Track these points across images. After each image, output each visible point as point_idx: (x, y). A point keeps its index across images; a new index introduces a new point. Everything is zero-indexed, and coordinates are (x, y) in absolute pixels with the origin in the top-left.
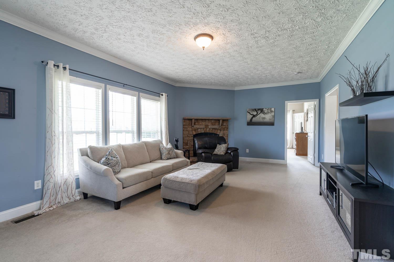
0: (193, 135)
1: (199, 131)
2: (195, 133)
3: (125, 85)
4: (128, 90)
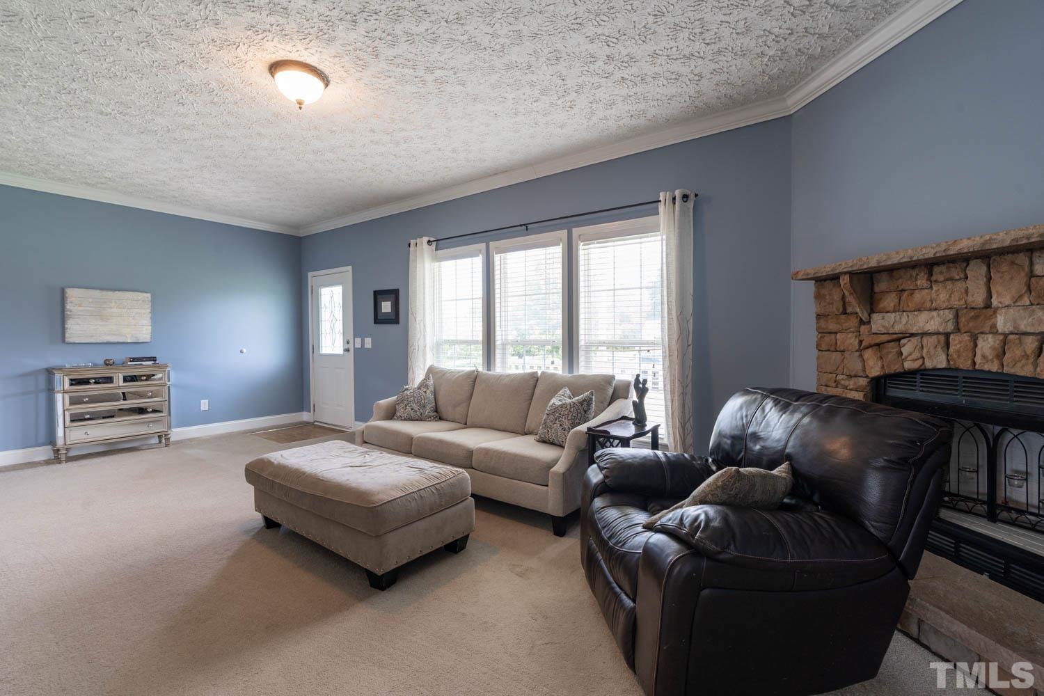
0: (863, 382)
1: (905, 351)
2: (875, 370)
3: (529, 226)
4: (552, 233)
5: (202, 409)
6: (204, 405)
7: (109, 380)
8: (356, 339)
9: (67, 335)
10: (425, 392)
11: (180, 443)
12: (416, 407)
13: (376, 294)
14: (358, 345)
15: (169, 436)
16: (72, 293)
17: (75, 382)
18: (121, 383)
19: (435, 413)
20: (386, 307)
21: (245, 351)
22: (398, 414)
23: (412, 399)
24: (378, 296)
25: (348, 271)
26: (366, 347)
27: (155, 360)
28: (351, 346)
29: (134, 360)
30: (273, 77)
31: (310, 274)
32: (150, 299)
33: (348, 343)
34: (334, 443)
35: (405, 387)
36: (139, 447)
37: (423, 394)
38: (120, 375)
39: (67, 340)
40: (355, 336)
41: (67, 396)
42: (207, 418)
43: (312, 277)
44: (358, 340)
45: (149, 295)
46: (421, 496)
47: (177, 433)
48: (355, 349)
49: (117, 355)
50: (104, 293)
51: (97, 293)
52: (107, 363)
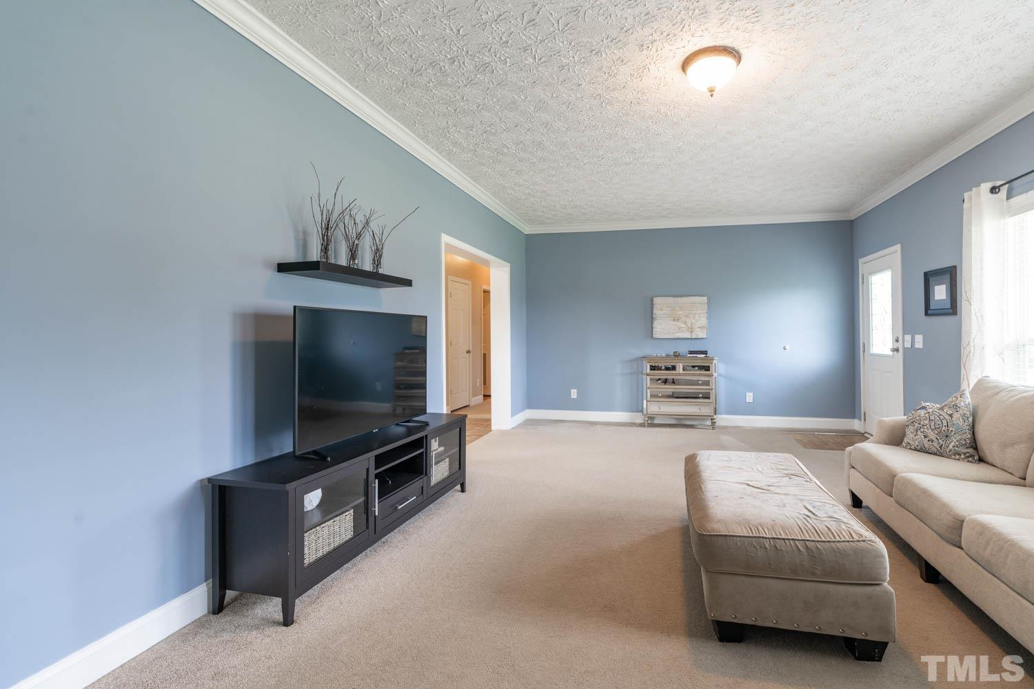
5: (747, 401)
6: (749, 397)
7: (674, 368)
8: (906, 336)
9: (654, 333)
10: (951, 415)
11: (725, 429)
12: (932, 435)
13: (927, 276)
14: (908, 345)
15: (714, 421)
16: (657, 300)
17: (653, 368)
18: (681, 371)
19: (971, 450)
20: (940, 293)
21: (788, 347)
22: (906, 440)
23: (927, 422)
24: (929, 278)
25: (896, 252)
26: (916, 346)
27: (706, 354)
28: (900, 345)
29: (691, 352)
30: (685, 74)
31: (861, 261)
32: (706, 301)
33: (897, 341)
34: (775, 456)
35: (923, 404)
36: (697, 425)
37: (947, 417)
38: (681, 364)
39: (654, 336)
40: (904, 333)
41: (648, 378)
42: (751, 410)
43: (863, 264)
44: (908, 338)
45: (705, 298)
46: (776, 547)
47: (723, 419)
48: (905, 349)
49: (683, 349)
50: (676, 299)
51: (671, 300)
52: (676, 355)
